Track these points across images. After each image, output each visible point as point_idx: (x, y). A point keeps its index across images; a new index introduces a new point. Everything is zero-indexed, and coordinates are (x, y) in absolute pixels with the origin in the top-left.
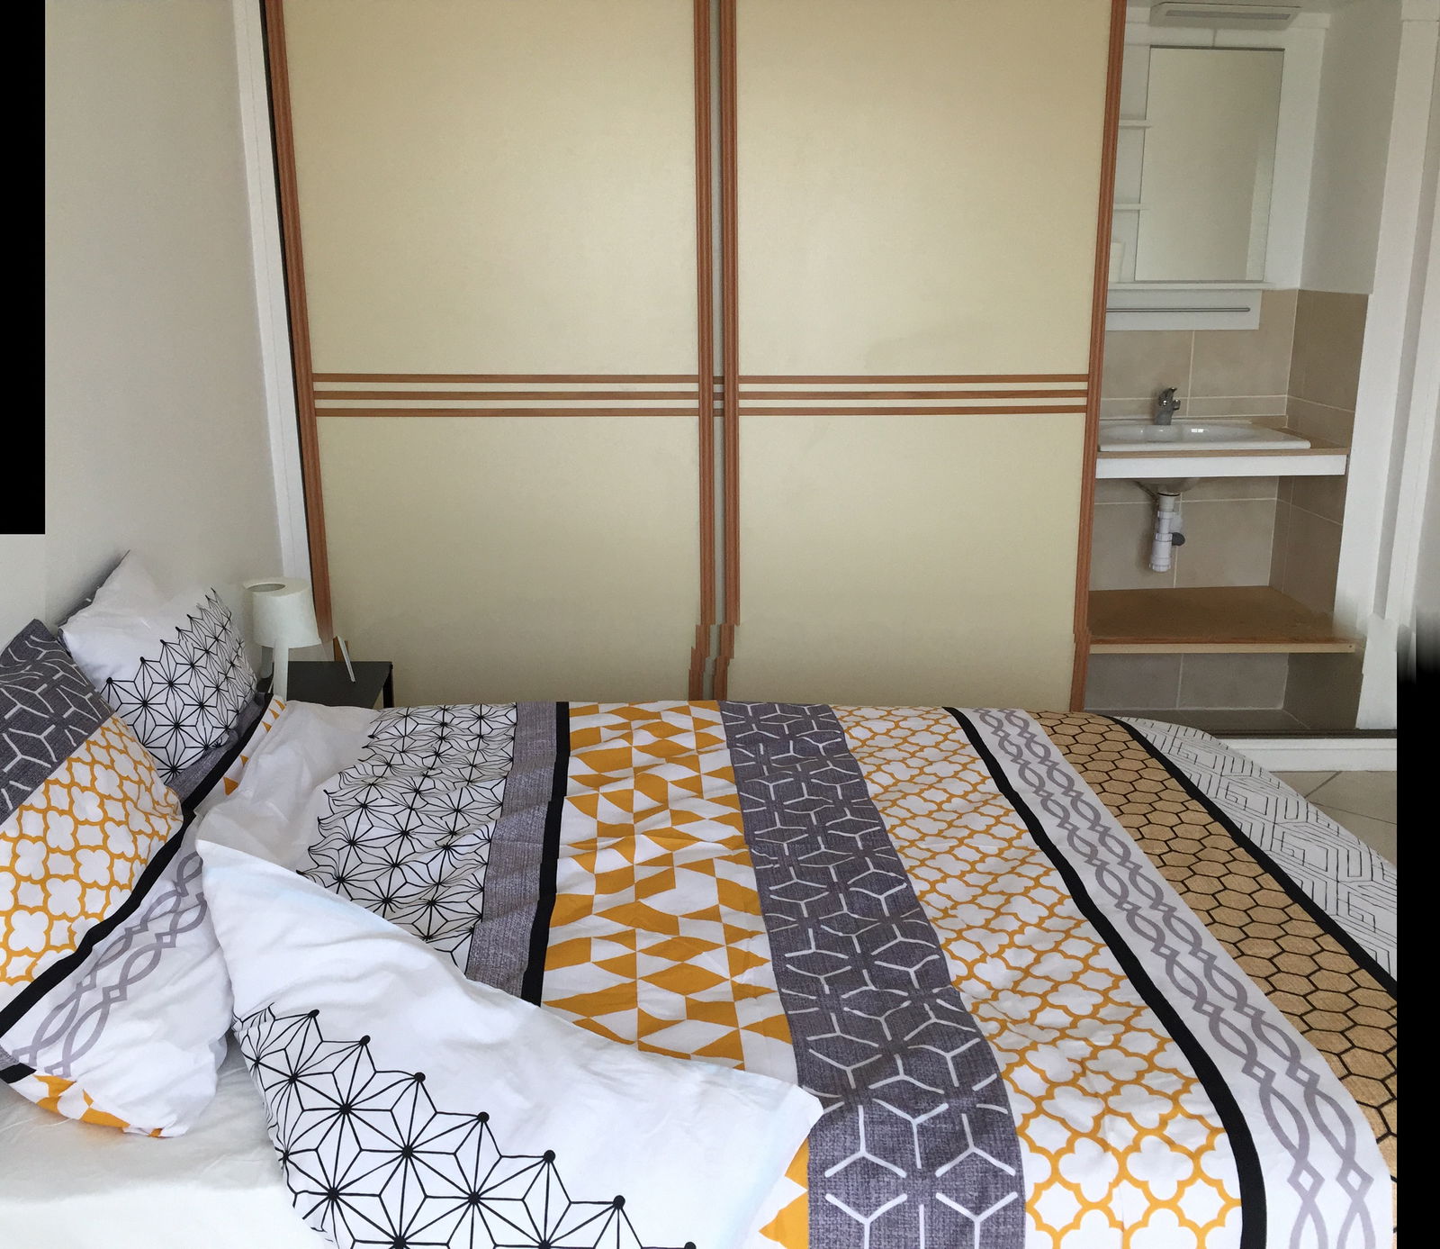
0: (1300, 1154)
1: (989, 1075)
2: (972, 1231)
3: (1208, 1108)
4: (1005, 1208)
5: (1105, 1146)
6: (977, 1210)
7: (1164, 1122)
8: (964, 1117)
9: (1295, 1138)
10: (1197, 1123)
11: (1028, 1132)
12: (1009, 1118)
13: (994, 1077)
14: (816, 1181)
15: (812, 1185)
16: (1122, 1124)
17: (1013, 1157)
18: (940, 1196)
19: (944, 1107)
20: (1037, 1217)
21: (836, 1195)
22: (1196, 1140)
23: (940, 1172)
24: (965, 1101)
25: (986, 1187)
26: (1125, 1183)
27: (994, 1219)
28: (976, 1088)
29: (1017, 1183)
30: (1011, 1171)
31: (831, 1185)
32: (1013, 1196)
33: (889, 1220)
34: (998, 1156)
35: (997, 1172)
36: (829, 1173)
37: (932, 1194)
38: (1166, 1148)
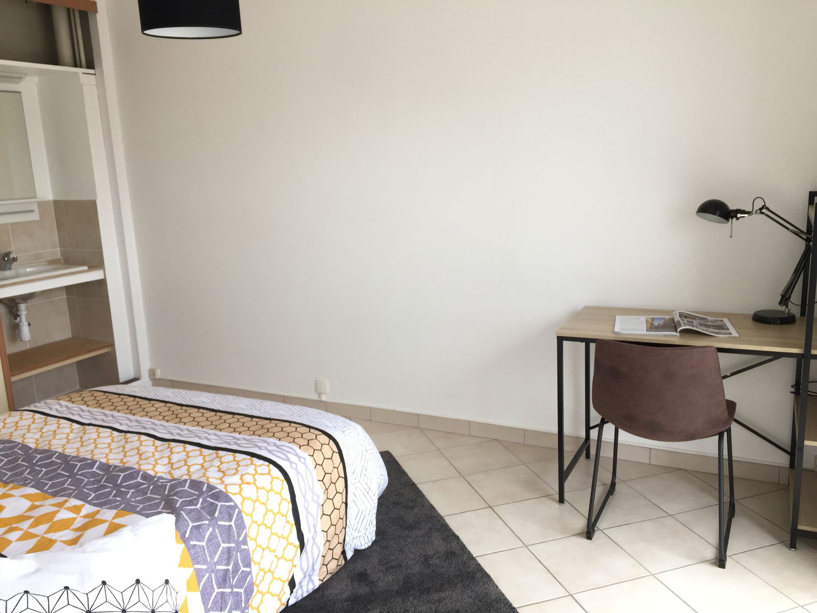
0: (288, 460)
1: (204, 485)
2: (232, 528)
3: (262, 462)
4: (237, 515)
5: (249, 483)
6: (230, 520)
7: (255, 470)
8: (208, 499)
9: (285, 458)
10: (262, 466)
11: (229, 491)
12: (221, 491)
13: (206, 485)
14: (185, 540)
15: (185, 542)
16: (248, 476)
17: (230, 500)
18: (220, 523)
19: (201, 500)
20: (245, 513)
21: (193, 541)
22: (266, 471)
23: (216, 515)
24: (205, 495)
25: (229, 512)
26: (259, 490)
27: (236, 520)
28: (204, 490)
29: (236, 506)
30: (232, 504)
31: (190, 539)
32: (237, 510)
33: (210, 540)
34: (227, 502)
35: (229, 506)
36: (187, 535)
37: (217, 523)
38: (261, 476)
